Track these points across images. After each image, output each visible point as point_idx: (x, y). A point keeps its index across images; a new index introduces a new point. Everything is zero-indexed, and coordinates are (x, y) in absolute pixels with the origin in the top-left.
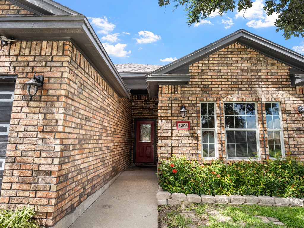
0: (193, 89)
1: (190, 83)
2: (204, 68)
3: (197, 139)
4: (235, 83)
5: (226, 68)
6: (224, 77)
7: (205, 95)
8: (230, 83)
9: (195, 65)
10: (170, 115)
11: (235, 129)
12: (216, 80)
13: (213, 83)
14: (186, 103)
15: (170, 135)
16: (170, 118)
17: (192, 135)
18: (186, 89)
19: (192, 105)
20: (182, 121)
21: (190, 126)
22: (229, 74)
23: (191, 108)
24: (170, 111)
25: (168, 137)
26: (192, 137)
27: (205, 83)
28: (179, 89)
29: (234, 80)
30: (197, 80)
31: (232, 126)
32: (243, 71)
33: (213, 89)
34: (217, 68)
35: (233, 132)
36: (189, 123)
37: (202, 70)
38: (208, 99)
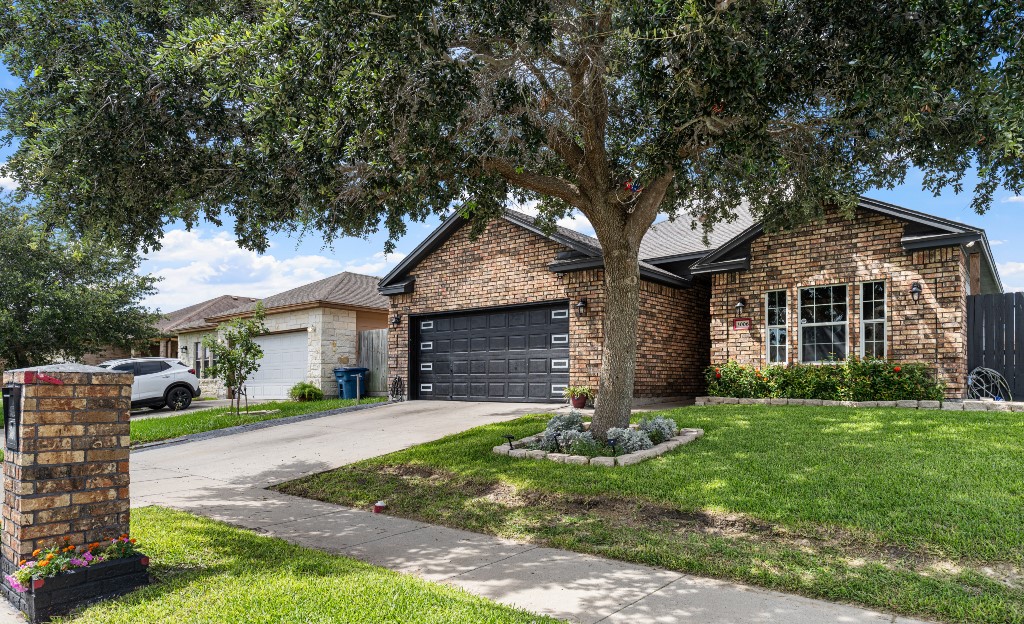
0: (755, 275)
1: (752, 267)
2: (771, 243)
3: (759, 340)
4: (816, 260)
5: (803, 239)
6: (800, 252)
7: (771, 282)
8: (808, 260)
9: (759, 240)
10: (724, 312)
11: (814, 324)
12: (788, 258)
13: (784, 263)
14: (746, 295)
15: (725, 337)
16: (725, 316)
17: (753, 336)
18: (746, 276)
19: (754, 297)
20: (741, 319)
21: (751, 324)
22: (807, 247)
23: (752, 301)
24: (725, 308)
25: (723, 340)
26: (753, 338)
27: (773, 265)
28: (737, 277)
29: (815, 255)
30: (761, 261)
31: (810, 320)
32: (828, 239)
33: (783, 272)
34: (789, 241)
35: (812, 328)
36: (750, 320)
37: (769, 247)
38: (776, 286)
